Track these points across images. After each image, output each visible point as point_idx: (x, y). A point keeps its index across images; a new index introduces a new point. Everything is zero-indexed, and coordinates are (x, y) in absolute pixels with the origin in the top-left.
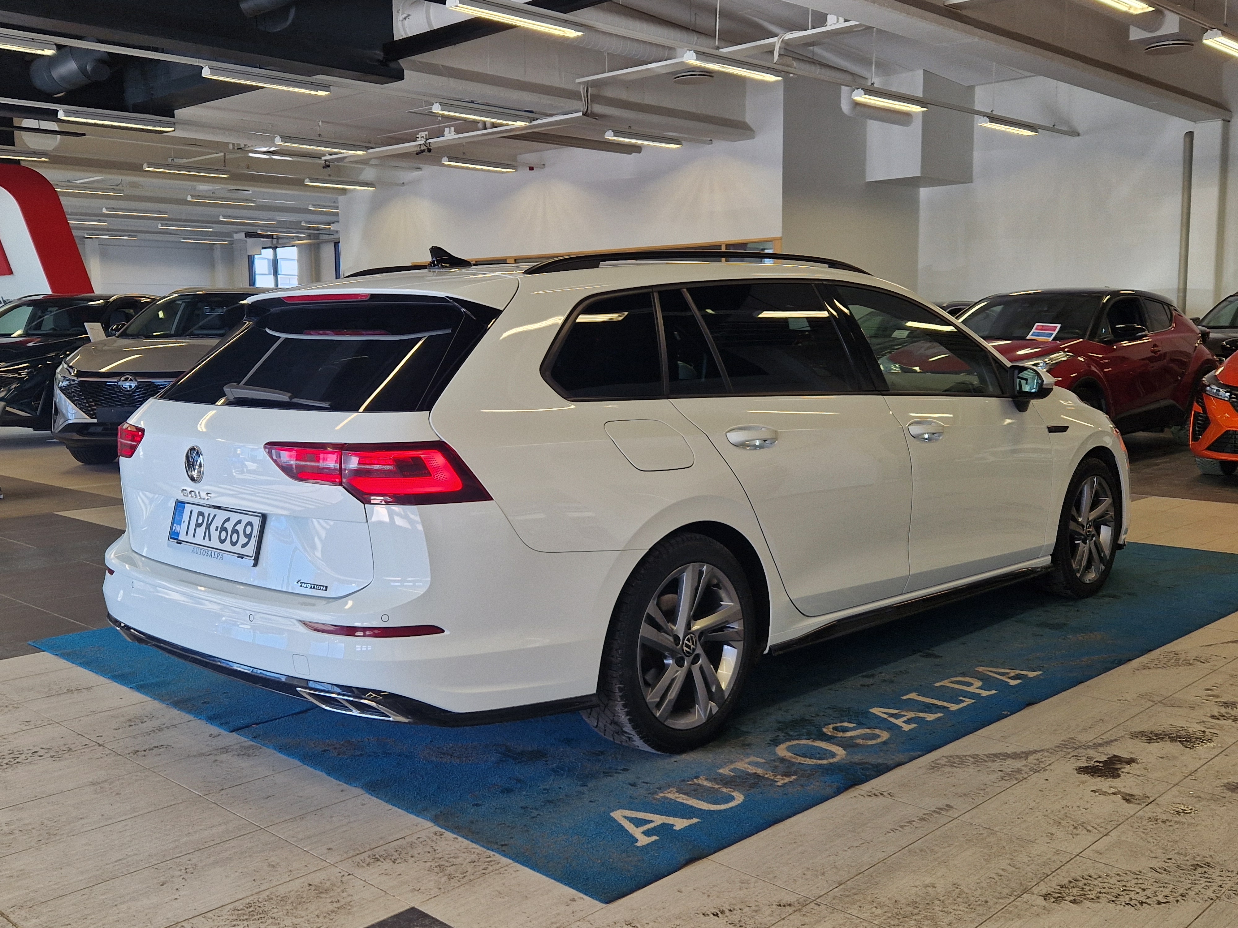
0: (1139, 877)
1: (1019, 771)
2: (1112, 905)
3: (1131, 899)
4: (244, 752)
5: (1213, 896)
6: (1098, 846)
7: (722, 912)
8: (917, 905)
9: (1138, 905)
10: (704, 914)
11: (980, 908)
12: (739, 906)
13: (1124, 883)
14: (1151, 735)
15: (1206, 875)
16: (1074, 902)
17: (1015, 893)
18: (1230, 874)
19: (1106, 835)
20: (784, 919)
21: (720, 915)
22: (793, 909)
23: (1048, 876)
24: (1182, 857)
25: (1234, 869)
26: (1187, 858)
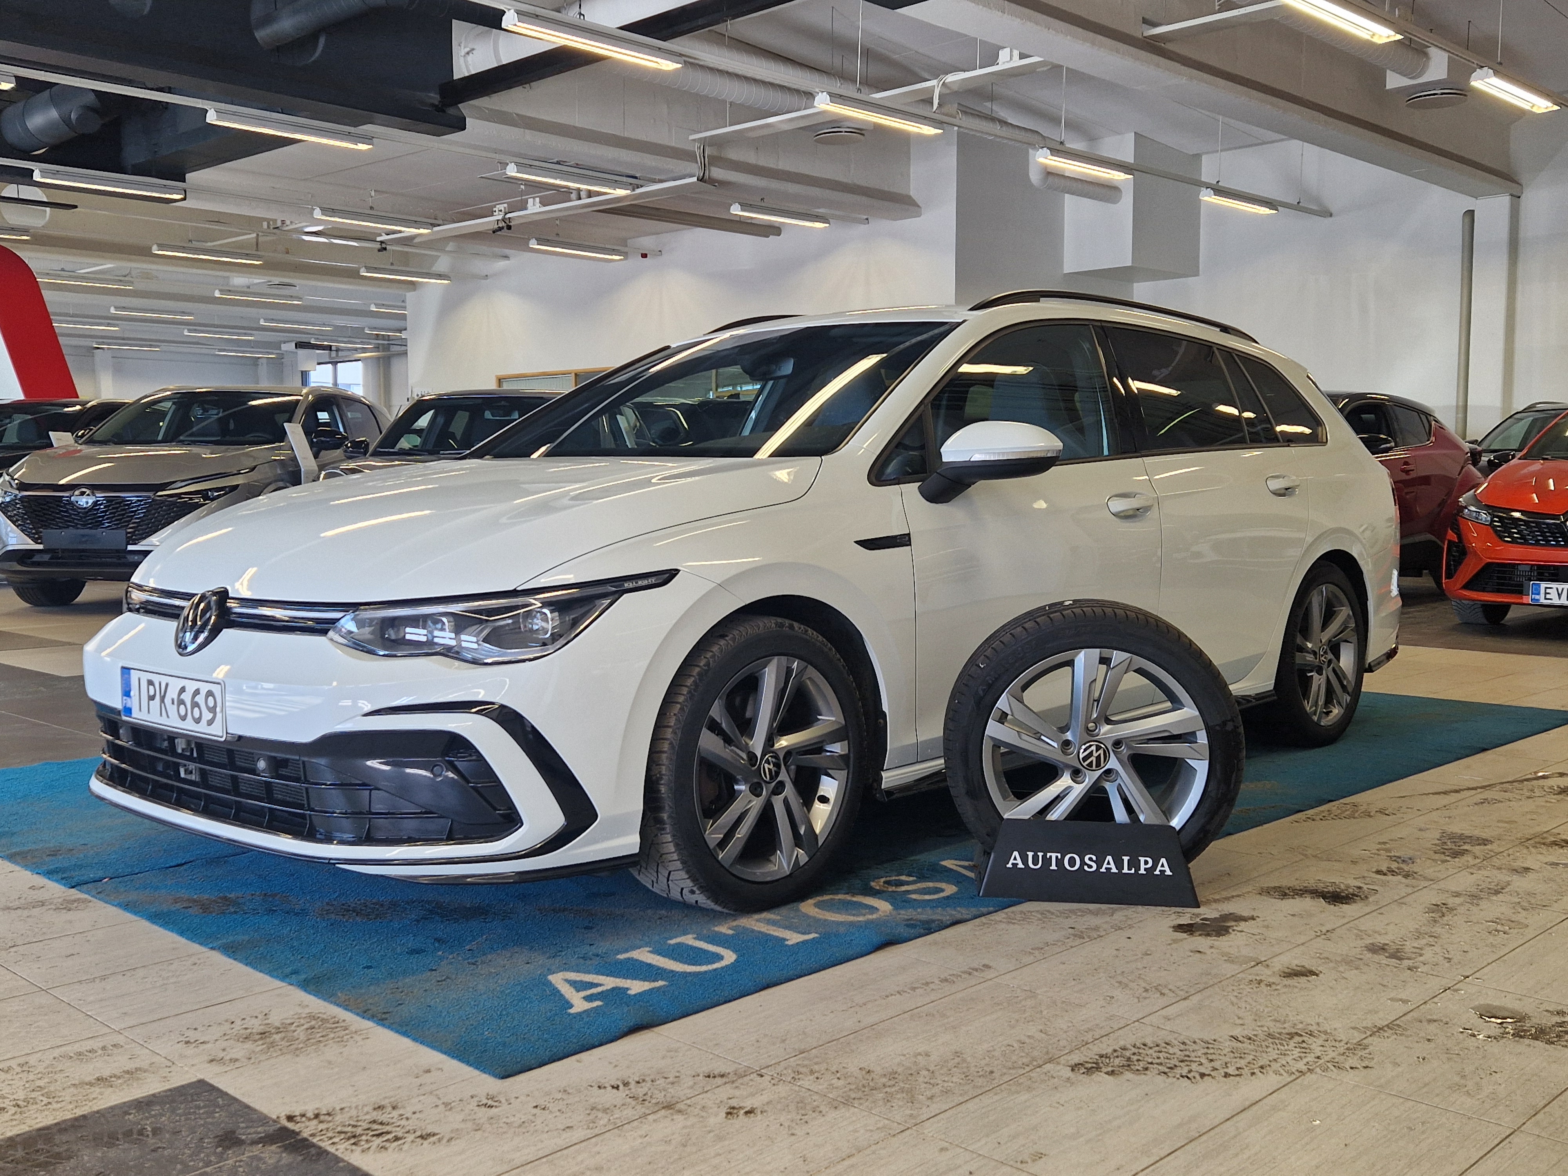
0: (1210, 1046)
1: (1096, 929)
2: (1164, 1077)
3: (1190, 1071)
4: (67, 906)
5: (1304, 1068)
6: (1171, 1011)
7: (626, 1084)
8: (896, 1076)
9: (1198, 1077)
10: (599, 1087)
11: (980, 1080)
12: (652, 1077)
13: (1187, 1053)
14: (1287, 891)
15: (1304, 1045)
16: (1112, 1073)
17: (1035, 1063)
18: (1337, 1044)
19: (1185, 999)
20: (706, 1092)
21: (621, 1087)
22: (724, 1080)
23: (1087, 1043)
24: (1278, 1025)
25: (1344, 1038)
26: (1285, 1025)
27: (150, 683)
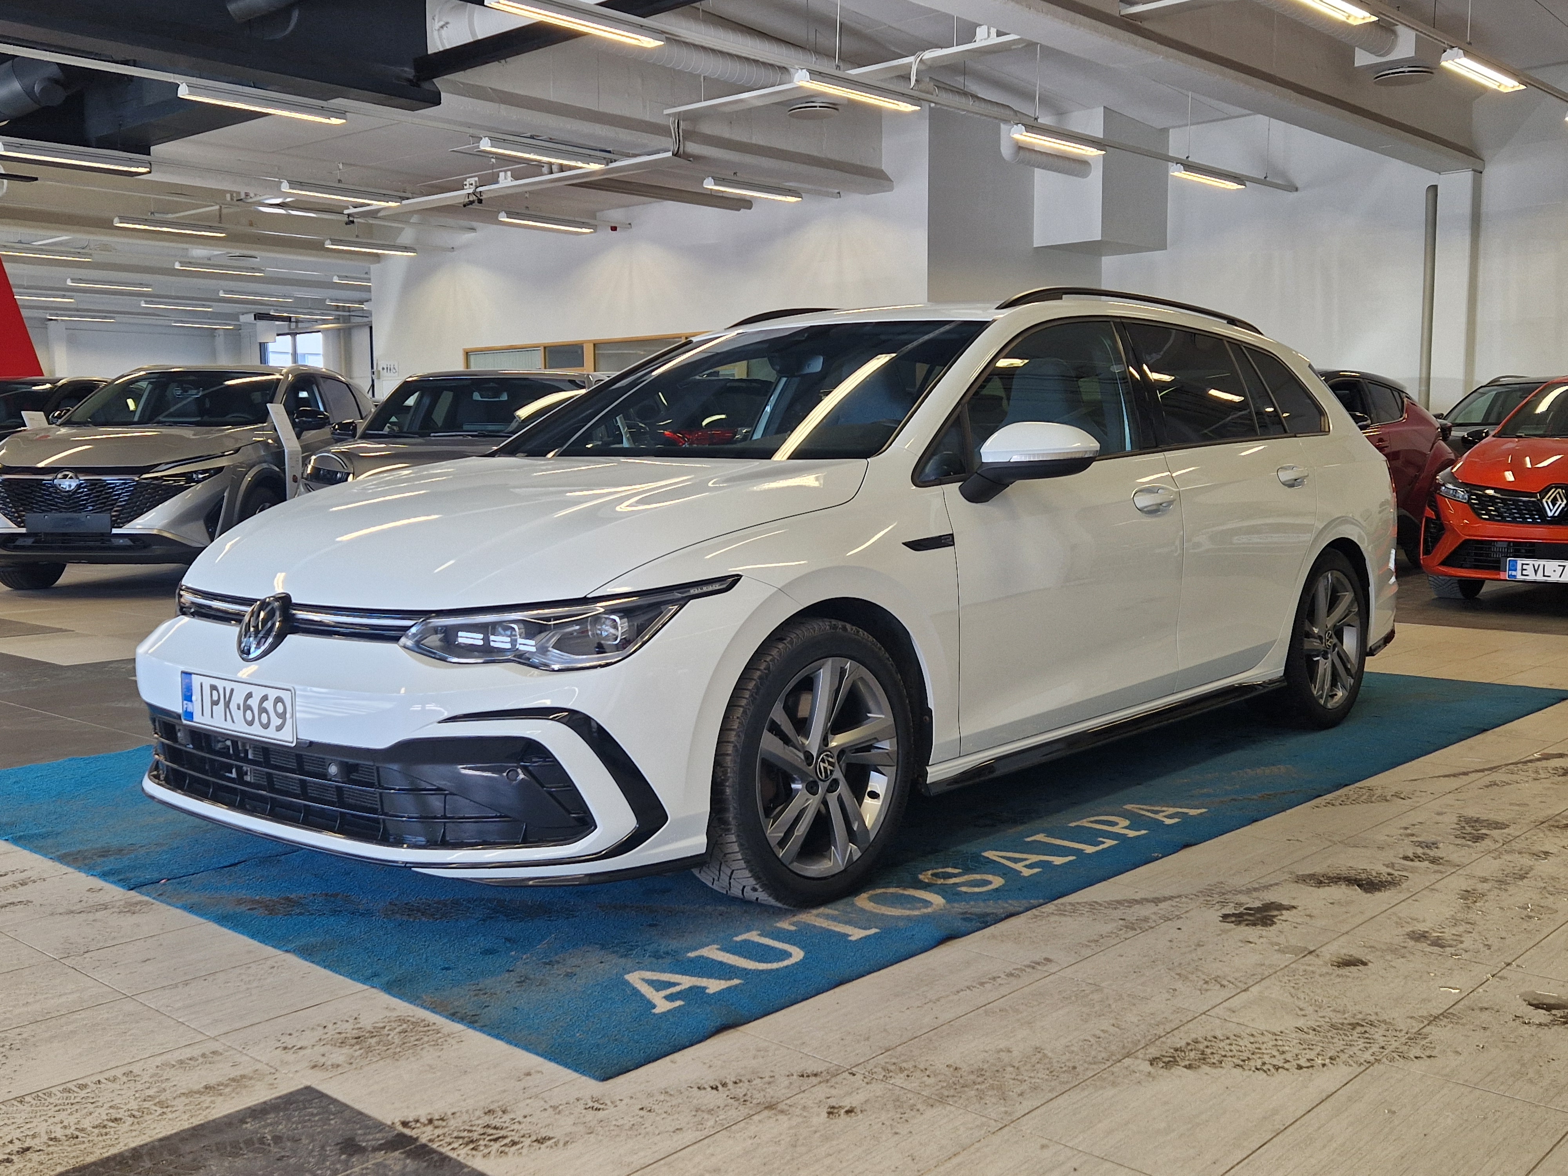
0: (1278, 1037)
1: (1146, 919)
2: (1240, 1070)
3: (1264, 1064)
4: (130, 909)
5: (1372, 1059)
6: (1235, 1002)
7: (724, 1085)
8: (983, 1073)
9: (1273, 1070)
10: (699, 1088)
11: (1065, 1075)
12: (749, 1077)
13: (1257, 1045)
14: (1322, 879)
15: (1367, 1035)
16: (1189, 1067)
17: (1114, 1058)
18: (1398, 1034)
19: (1245, 990)
20: (804, 1091)
21: (720, 1087)
22: (819, 1079)
23: (1160, 1037)
24: (1339, 1015)
25: (1402, 1027)
26: (1346, 1016)
27: (214, 688)
